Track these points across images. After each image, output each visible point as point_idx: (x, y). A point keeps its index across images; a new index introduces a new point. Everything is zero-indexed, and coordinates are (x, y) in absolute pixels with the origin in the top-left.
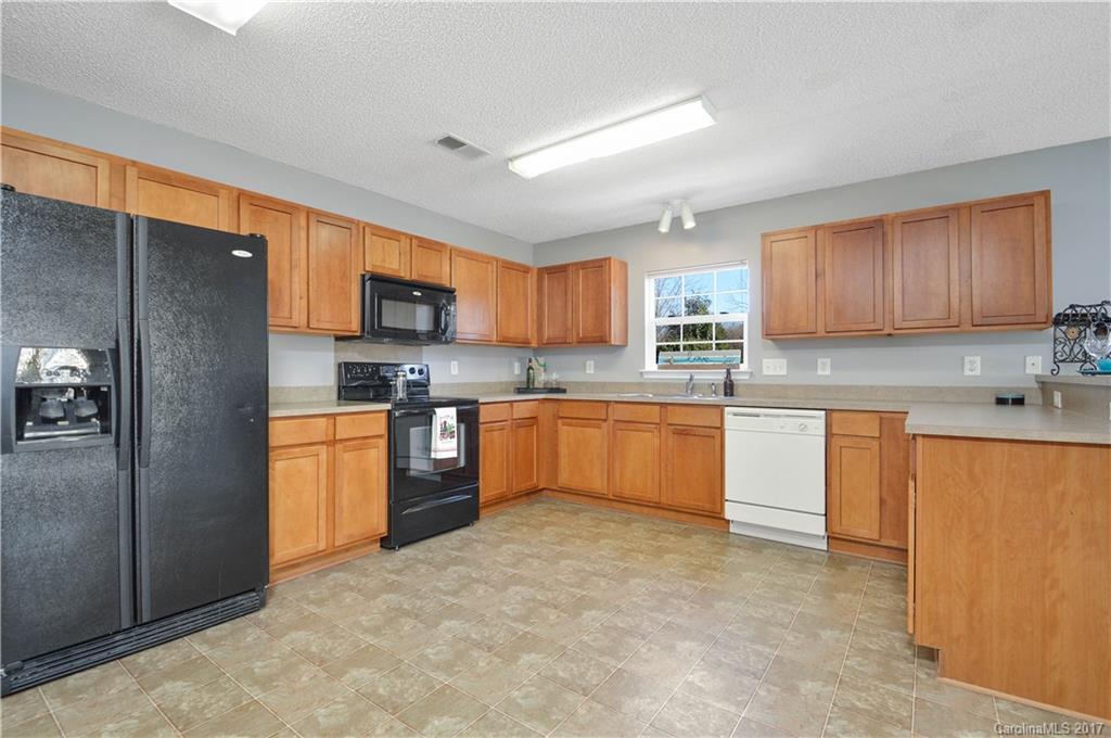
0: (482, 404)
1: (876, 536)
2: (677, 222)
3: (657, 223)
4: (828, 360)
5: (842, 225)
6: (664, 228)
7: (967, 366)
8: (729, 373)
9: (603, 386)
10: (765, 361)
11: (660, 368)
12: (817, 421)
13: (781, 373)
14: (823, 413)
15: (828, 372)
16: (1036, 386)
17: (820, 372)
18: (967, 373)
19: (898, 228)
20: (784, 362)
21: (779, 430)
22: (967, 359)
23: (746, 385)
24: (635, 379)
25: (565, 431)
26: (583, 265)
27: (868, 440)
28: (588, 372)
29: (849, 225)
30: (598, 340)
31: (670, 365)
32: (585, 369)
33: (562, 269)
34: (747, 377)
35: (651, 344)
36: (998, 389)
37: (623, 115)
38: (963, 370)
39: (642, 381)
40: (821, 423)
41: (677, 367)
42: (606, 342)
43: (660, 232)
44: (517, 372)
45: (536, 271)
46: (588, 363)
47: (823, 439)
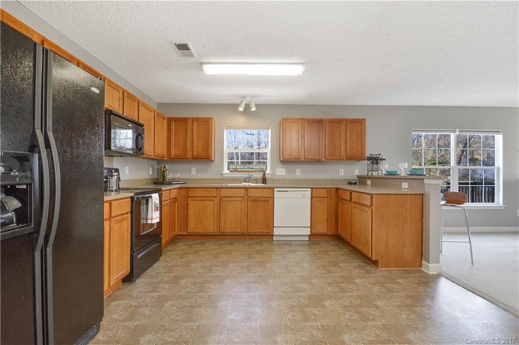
0: (164, 191)
1: (326, 232)
2: (247, 107)
3: (238, 105)
4: (299, 169)
5: (310, 120)
6: (241, 109)
7: (340, 172)
8: (264, 174)
9: (201, 180)
10: (277, 169)
11: (230, 171)
12: (308, 193)
13: (283, 174)
14: (310, 189)
15: (299, 174)
16: (357, 178)
17: (297, 174)
18: (340, 174)
19: (327, 123)
20: (284, 170)
21: (295, 197)
22: (340, 170)
23: (270, 179)
24: (219, 177)
25: (192, 204)
26: (197, 119)
27: (323, 198)
28: (192, 173)
29: (313, 120)
30: (205, 158)
31: (235, 170)
32: (191, 172)
33: (184, 120)
34: (270, 176)
35: (226, 161)
36: (348, 180)
37: (271, 61)
38: (339, 173)
39: (222, 177)
40: (309, 193)
41: (238, 171)
42: (210, 159)
43: (238, 110)
44: (151, 173)
45: (167, 119)
46: (192, 169)
47: (310, 199)
